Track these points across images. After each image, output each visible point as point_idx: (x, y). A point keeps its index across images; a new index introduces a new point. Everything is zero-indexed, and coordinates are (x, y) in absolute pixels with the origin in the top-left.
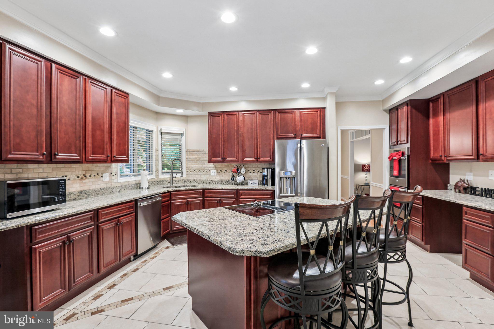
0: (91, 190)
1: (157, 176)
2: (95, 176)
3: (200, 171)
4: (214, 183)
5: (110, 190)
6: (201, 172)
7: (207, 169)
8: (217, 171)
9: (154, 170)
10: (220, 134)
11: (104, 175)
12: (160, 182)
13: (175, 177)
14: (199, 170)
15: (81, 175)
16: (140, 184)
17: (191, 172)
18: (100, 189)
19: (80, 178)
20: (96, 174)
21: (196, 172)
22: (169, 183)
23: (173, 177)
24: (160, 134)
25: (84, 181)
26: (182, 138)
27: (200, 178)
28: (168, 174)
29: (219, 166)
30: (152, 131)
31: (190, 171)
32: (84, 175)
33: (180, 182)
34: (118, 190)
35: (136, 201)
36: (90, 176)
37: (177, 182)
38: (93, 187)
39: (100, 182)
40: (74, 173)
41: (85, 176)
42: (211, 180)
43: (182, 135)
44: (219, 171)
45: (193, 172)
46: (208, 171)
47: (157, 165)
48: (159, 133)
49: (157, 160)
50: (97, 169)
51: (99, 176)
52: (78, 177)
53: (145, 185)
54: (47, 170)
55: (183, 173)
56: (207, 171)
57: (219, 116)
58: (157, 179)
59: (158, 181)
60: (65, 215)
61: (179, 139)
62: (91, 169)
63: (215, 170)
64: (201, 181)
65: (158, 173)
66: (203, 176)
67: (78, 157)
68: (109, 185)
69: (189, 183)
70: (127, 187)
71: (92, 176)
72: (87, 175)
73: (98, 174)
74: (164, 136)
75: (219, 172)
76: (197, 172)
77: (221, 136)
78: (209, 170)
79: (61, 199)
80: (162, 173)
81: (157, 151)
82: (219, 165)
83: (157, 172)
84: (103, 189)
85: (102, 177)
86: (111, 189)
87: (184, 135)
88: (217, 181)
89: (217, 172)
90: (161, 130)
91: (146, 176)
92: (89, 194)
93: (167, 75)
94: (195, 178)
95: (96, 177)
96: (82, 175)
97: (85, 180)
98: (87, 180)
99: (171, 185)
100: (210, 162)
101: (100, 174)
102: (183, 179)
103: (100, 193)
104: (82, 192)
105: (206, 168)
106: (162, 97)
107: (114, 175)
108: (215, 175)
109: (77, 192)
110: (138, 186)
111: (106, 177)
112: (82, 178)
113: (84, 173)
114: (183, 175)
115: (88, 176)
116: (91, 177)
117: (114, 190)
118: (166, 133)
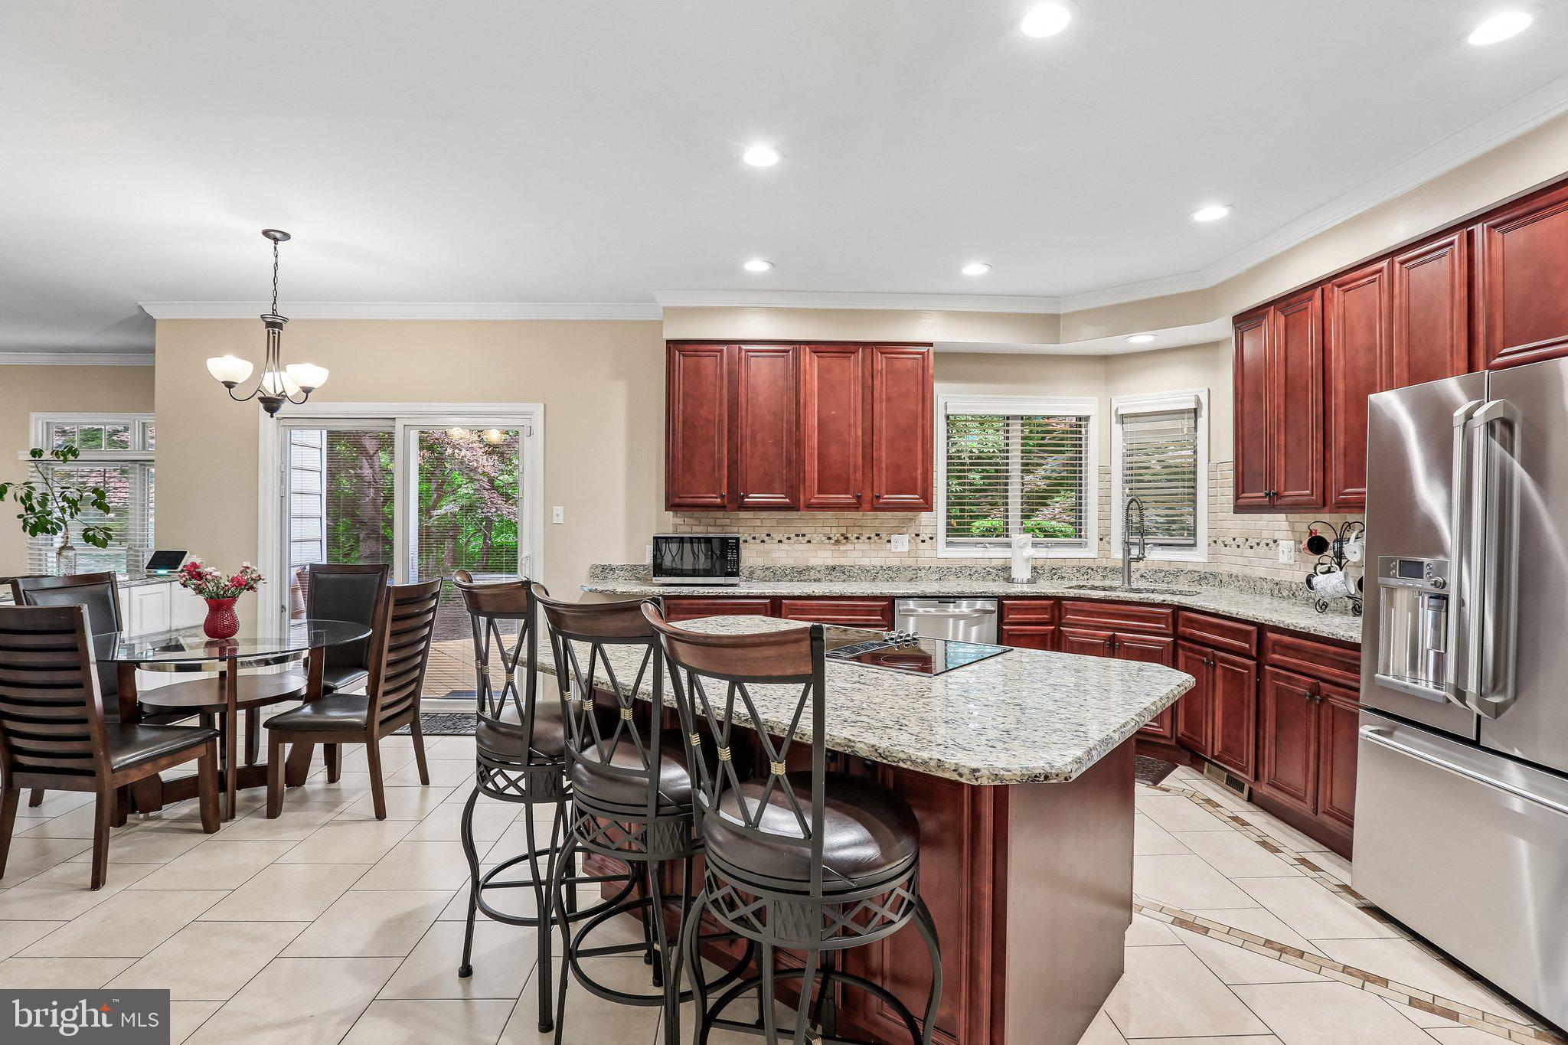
0: (857, 567)
1: (1103, 553)
2: (869, 538)
3: (1248, 543)
5: (910, 574)
6: (1251, 548)
7: (1267, 535)
8: (1296, 546)
10: (1263, 394)
11: (893, 538)
14: (1247, 540)
15: (835, 533)
17: (1226, 545)
18: (879, 568)
19: (832, 541)
20: (873, 535)
21: (1238, 547)
24: (1117, 422)
25: (842, 548)
26: (1196, 422)
27: (1248, 571)
29: (1306, 527)
30: (1087, 418)
31: (1223, 542)
32: (842, 535)
33: (1181, 578)
34: (937, 576)
35: (889, 599)
36: (858, 538)
37: (1171, 577)
38: (865, 562)
39: (882, 554)
40: (819, 529)
41: (846, 538)
42: (1277, 579)
43: (1196, 413)
45: (1230, 546)
46: (1271, 544)
47: (1102, 517)
48: (1114, 419)
49: (1106, 500)
50: (877, 523)
51: (880, 539)
52: (829, 538)
53: (1021, 572)
54: (767, 523)
56: (1267, 545)
58: (1104, 563)
59: (1108, 570)
61: (1186, 431)
62: (860, 523)
63: (1292, 543)
64: (1250, 583)
65: (1109, 543)
66: (1256, 562)
68: (908, 562)
70: (969, 572)
71: (864, 538)
72: (849, 535)
73: (877, 535)
74: (1129, 427)
76: (1241, 546)
78: (1275, 541)
81: (1107, 477)
83: (1107, 539)
84: (890, 568)
85: (889, 541)
86: (915, 572)
87: (1205, 411)
88: (1294, 587)
89: (1299, 551)
90: (1120, 408)
92: (852, 574)
93: (975, 269)
94: (1235, 570)
95: (872, 541)
96: (839, 535)
97: (844, 544)
98: (849, 546)
100: (1237, 507)
101: (883, 535)
102: (1196, 569)
103: (880, 577)
104: (834, 568)
105: (1264, 536)
106: (1067, 315)
107: (926, 538)
108: (1292, 562)
109: (823, 568)
111: (901, 544)
112: (837, 541)
113: (843, 530)
115: (852, 538)
116: (860, 541)
117: (922, 573)
118: (1136, 415)
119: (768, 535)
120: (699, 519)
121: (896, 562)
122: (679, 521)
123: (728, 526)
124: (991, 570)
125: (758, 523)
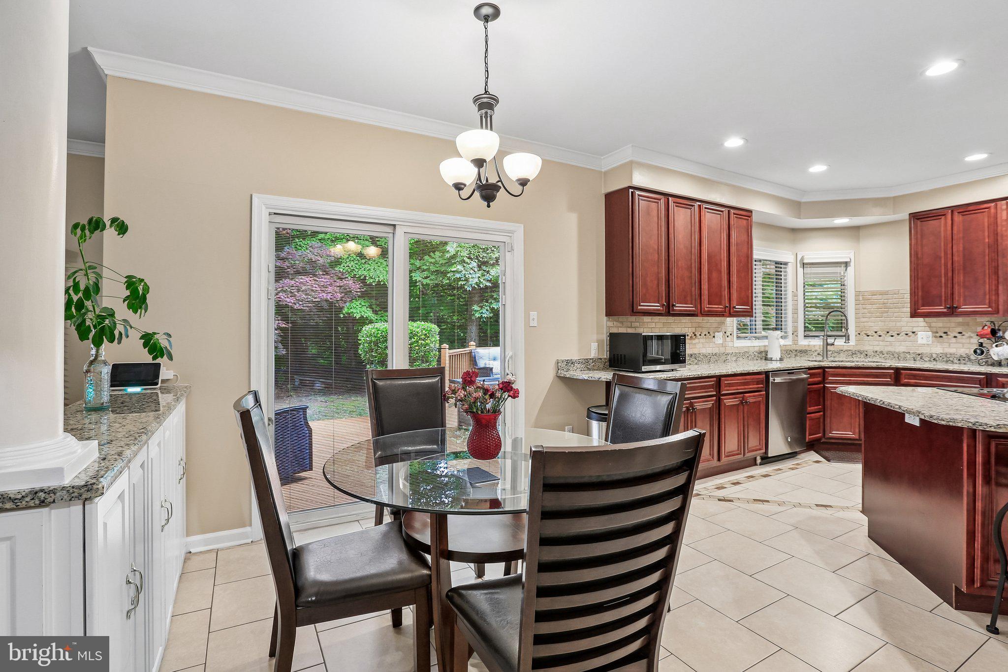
0: (702, 354)
1: (795, 341)
2: (705, 335)
3: (889, 334)
4: (927, 359)
5: (724, 358)
6: (892, 336)
7: (908, 329)
8: (934, 335)
9: (790, 330)
10: (943, 255)
11: (716, 334)
12: (801, 351)
13: (833, 344)
14: (888, 332)
15: (690, 332)
16: (766, 352)
17: (868, 336)
18: (711, 355)
19: (689, 337)
20: (707, 333)
21: (880, 336)
22: (818, 354)
23: (827, 344)
24: (800, 267)
25: (694, 342)
26: (846, 270)
27: (889, 349)
28: (816, 338)
29: (940, 325)
30: (786, 264)
31: (866, 334)
32: (693, 333)
33: (842, 353)
34: (734, 359)
35: (767, 374)
36: (700, 335)
37: (836, 354)
38: (704, 351)
39: (711, 345)
40: (683, 330)
41: (695, 335)
42: (918, 352)
43: (846, 264)
44: (939, 336)
45: (872, 336)
46: (911, 334)
47: (795, 321)
48: (799, 265)
49: (795, 312)
50: (708, 325)
51: (710, 335)
53: (775, 354)
55: (849, 336)
56: (907, 334)
57: (940, 217)
58: (795, 347)
60: (690, 375)
61: (840, 273)
62: (701, 325)
63: (930, 333)
64: (893, 355)
65: (797, 336)
66: (898, 344)
67: (694, 309)
68: (722, 350)
69: (862, 356)
70: (748, 355)
71: (703, 335)
72: (696, 333)
73: (709, 333)
74: (808, 270)
75: (941, 337)
76: (883, 336)
77: (946, 258)
78: (913, 333)
79: (681, 359)
80: (805, 336)
81: (796, 298)
82: (939, 323)
83: (796, 334)
84: (715, 355)
85: (714, 337)
86: (726, 356)
87: (852, 264)
88: (934, 356)
89: (936, 337)
90: (802, 259)
91: (778, 339)
93: (818, 168)
94: (877, 349)
95: (707, 337)
97: (694, 339)
98: (696, 341)
99: (823, 358)
100: (914, 314)
101: (711, 333)
102: (849, 349)
103: (712, 361)
104: (691, 356)
105: (904, 329)
106: (805, 203)
107: (729, 335)
108: (930, 343)
110: (764, 356)
111: (719, 338)
113: (694, 330)
114: (848, 340)
115: (698, 334)
116: (702, 337)
117: (729, 357)
118: (812, 264)
120: (622, 322)
121: (716, 351)
122: (610, 324)
123: (637, 327)
124: (756, 354)
125: (653, 325)
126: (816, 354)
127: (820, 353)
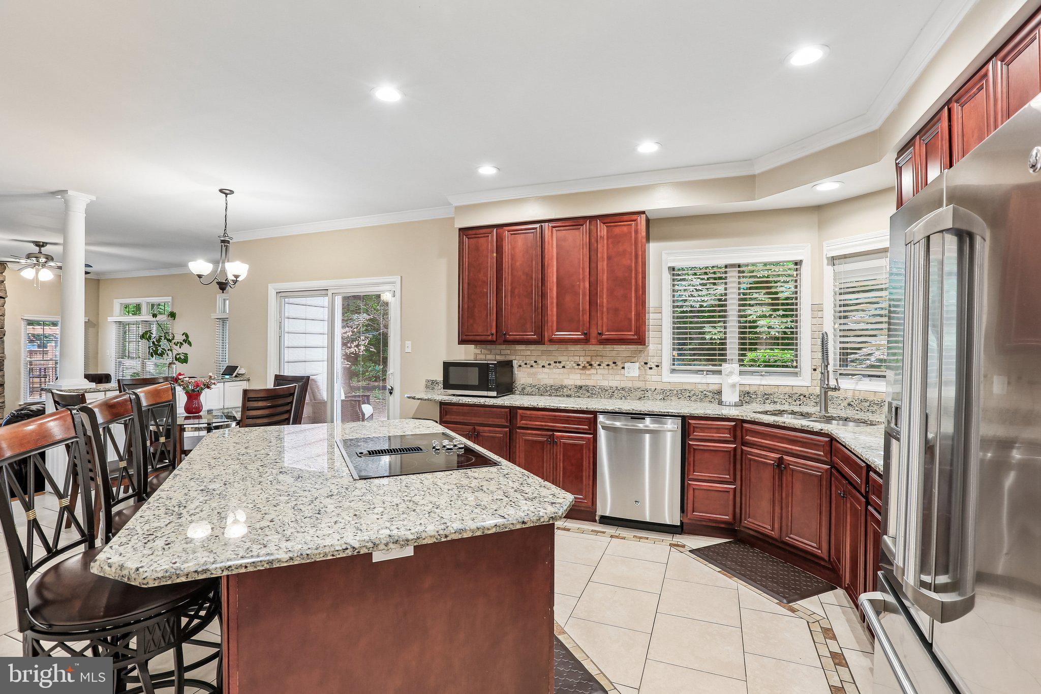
0: (598, 387)
1: (816, 382)
2: (608, 365)
5: (639, 394)
9: (804, 363)
11: (626, 365)
15: (583, 361)
18: (615, 389)
19: (580, 367)
20: (611, 363)
24: (828, 264)
25: (588, 372)
30: (799, 262)
32: (588, 362)
34: (662, 397)
35: (595, 413)
36: (599, 365)
38: (605, 383)
39: (618, 377)
40: (571, 358)
41: (591, 365)
47: (819, 350)
48: (825, 261)
49: (819, 336)
50: (614, 353)
51: (616, 366)
52: (578, 365)
54: (535, 353)
62: (601, 354)
68: (640, 384)
70: (688, 394)
71: (604, 365)
72: (593, 363)
73: (614, 363)
74: (841, 267)
79: (490, 386)
80: (839, 374)
81: (819, 314)
84: (623, 389)
85: (623, 368)
86: (643, 392)
92: (594, 392)
95: (610, 367)
96: (585, 363)
97: (589, 369)
98: (593, 371)
101: (619, 363)
103: (616, 395)
104: (581, 387)
107: (653, 366)
109: (573, 387)
111: (633, 370)
112: (584, 367)
113: (589, 359)
115: (595, 364)
116: (601, 367)
117: (649, 394)
119: (535, 362)
120: (490, 350)
121: (629, 384)
122: (478, 351)
123: (507, 355)
124: (708, 393)
125: (529, 353)
126: (845, 403)
127: (852, 403)
